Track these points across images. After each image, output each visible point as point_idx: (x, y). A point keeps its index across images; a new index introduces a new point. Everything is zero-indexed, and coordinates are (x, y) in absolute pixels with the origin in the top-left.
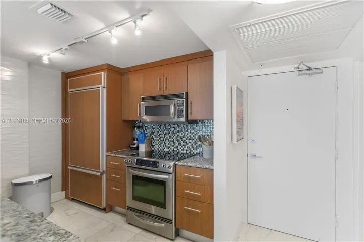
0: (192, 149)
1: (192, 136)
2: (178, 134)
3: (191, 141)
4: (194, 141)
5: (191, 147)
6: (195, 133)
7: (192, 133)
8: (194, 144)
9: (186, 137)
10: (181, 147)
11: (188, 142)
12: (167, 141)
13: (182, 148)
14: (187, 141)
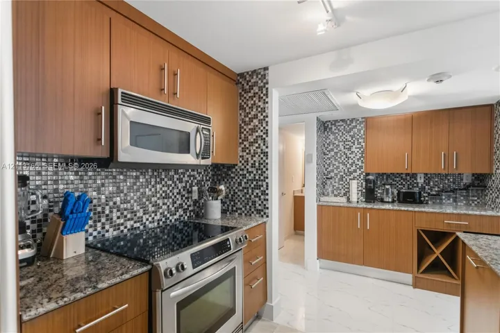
0: (168, 215)
1: (168, 191)
2: (141, 190)
3: (166, 201)
4: (171, 200)
5: (166, 213)
6: (173, 185)
7: (168, 186)
8: (171, 206)
9: (158, 195)
10: (147, 216)
11: (161, 204)
12: (115, 210)
13: (150, 219)
14: (160, 202)
